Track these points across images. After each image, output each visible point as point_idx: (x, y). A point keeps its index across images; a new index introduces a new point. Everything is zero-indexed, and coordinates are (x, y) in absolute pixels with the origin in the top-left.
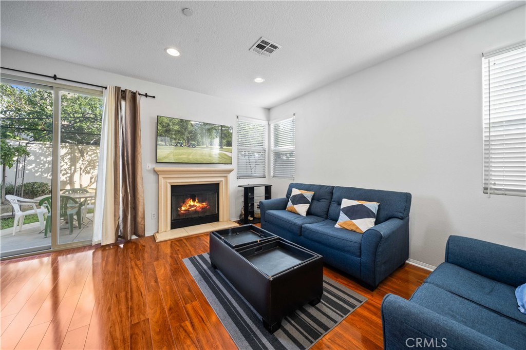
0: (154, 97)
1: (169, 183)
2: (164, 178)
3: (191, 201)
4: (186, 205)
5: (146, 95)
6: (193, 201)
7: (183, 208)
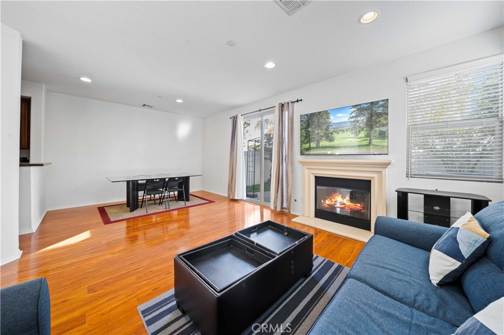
0: (301, 100)
1: (312, 173)
2: (307, 168)
3: (340, 196)
4: (331, 199)
5: (298, 101)
6: (342, 197)
7: (327, 202)
